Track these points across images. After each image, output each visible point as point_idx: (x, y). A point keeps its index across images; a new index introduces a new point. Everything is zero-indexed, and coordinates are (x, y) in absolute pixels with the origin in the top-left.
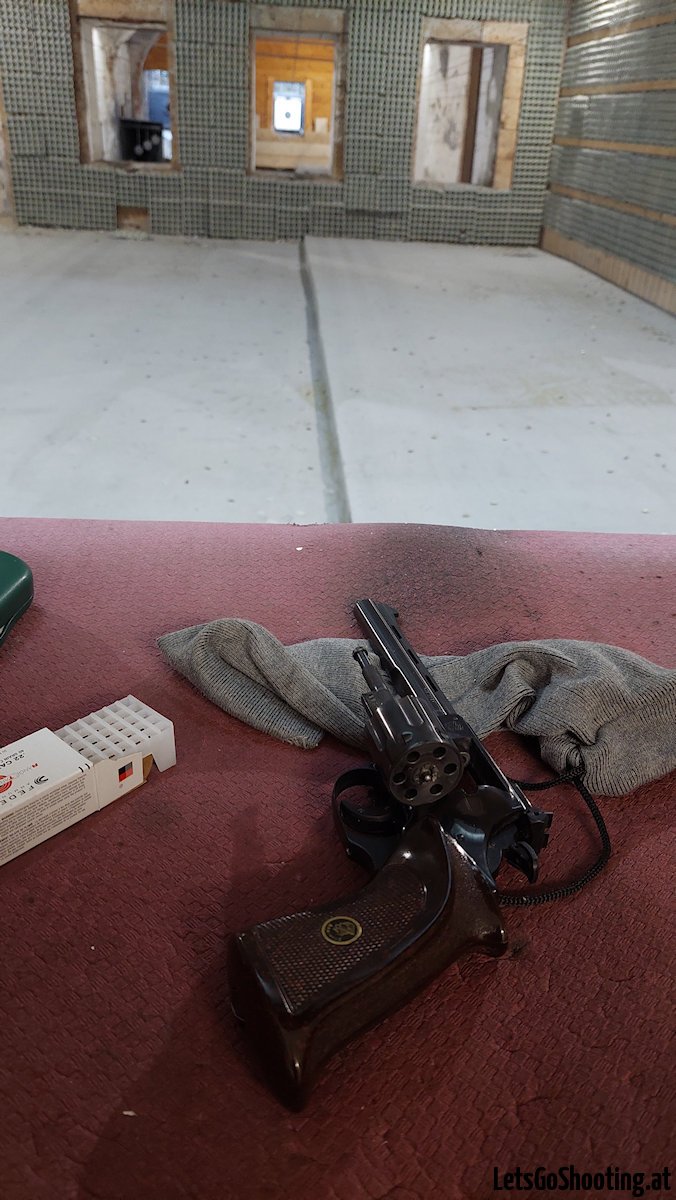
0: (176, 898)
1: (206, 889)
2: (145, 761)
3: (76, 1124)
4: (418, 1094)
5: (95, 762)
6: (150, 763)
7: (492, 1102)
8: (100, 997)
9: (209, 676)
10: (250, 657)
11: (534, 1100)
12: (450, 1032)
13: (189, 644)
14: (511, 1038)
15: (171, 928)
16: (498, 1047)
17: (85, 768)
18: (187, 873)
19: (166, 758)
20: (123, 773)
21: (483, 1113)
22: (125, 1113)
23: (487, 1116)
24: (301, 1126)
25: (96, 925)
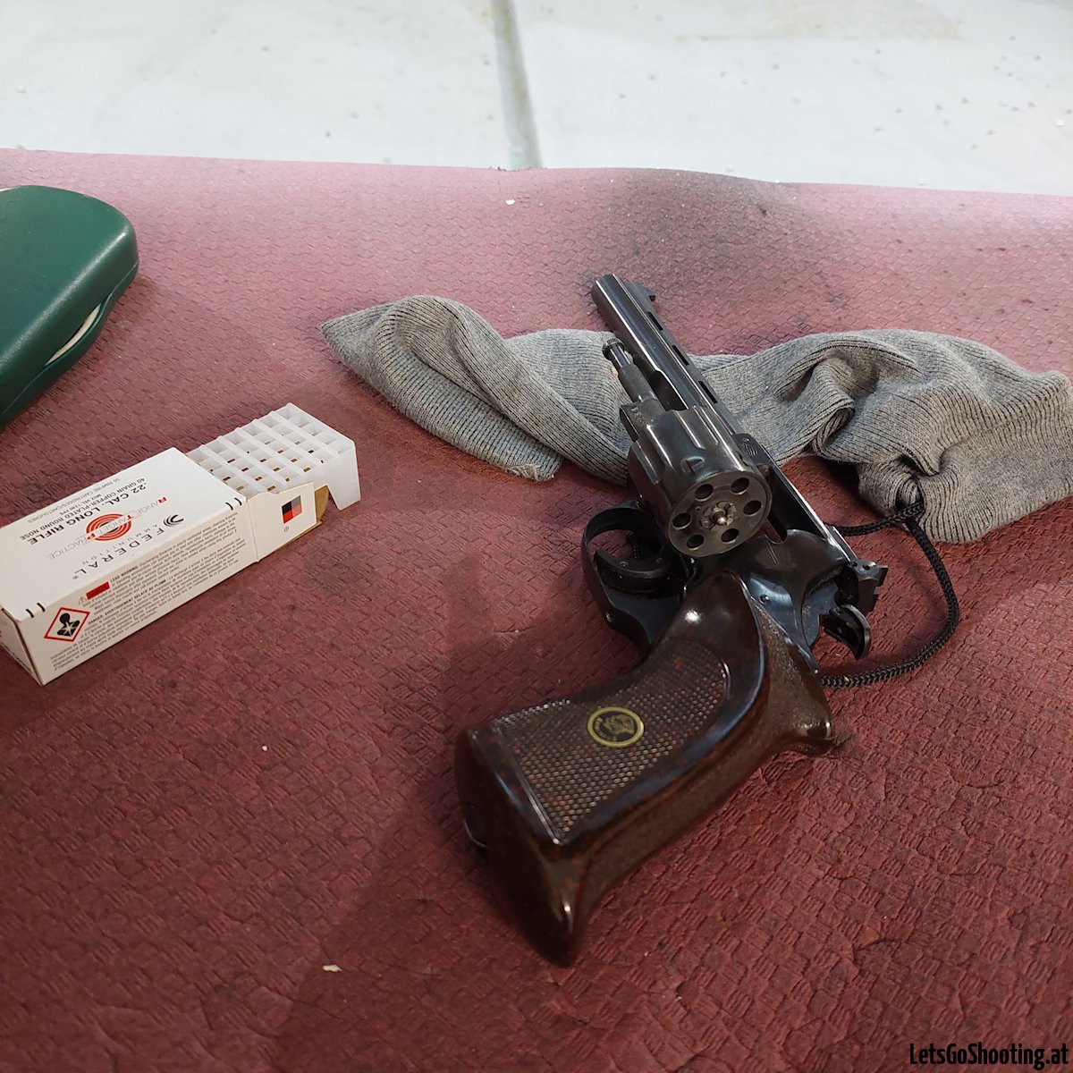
0: (375, 680)
1: (416, 666)
2: (318, 494)
3: (260, 985)
4: (719, 936)
5: (249, 496)
6: (325, 498)
7: (819, 947)
8: (280, 813)
9: (398, 377)
10: (455, 352)
11: (877, 942)
12: (757, 854)
13: (368, 332)
14: (839, 861)
15: (371, 720)
16: (822, 873)
17: (235, 504)
18: (388, 646)
19: (347, 491)
20: (288, 510)
21: (809, 960)
22: (327, 968)
23: (814, 964)
24: (564, 980)
25: (267, 718)
